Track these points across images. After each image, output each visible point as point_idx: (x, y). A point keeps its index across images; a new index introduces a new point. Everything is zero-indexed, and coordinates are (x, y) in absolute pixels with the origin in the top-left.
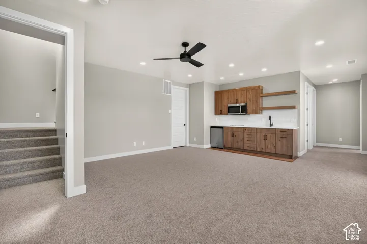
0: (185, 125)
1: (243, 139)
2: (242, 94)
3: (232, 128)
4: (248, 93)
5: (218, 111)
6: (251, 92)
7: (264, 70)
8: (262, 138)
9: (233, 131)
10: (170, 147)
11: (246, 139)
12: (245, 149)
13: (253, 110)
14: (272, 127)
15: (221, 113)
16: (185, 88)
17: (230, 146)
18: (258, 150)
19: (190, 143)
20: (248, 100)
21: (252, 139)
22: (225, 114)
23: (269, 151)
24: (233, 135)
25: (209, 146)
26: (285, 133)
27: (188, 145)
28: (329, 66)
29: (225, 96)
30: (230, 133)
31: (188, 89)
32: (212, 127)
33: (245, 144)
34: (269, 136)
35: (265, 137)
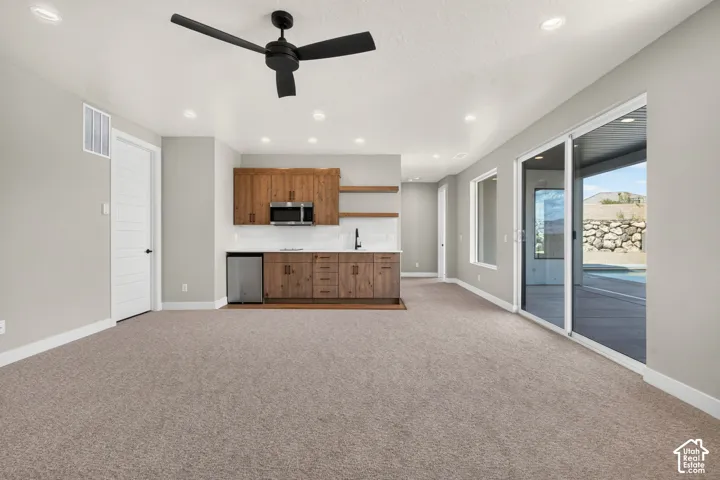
0: (148, 251)
1: (311, 277)
2: (302, 183)
3: (285, 255)
4: (316, 182)
5: (244, 215)
6: (322, 180)
7: (360, 141)
8: (350, 271)
9: (288, 262)
10: (109, 323)
11: (318, 276)
12: (315, 296)
13: (327, 216)
14: (359, 250)
15: (252, 220)
16: (152, 147)
17: (280, 296)
18: (343, 295)
19: (164, 299)
20: (317, 196)
21: (330, 275)
22: (261, 223)
23: (362, 295)
24: (287, 270)
25: (224, 301)
26: (388, 261)
27: (160, 307)
28: (436, 156)
29: (263, 183)
30: (279, 268)
31: (158, 151)
32: (230, 255)
33: (315, 288)
34: (361, 266)
35: (355, 270)
